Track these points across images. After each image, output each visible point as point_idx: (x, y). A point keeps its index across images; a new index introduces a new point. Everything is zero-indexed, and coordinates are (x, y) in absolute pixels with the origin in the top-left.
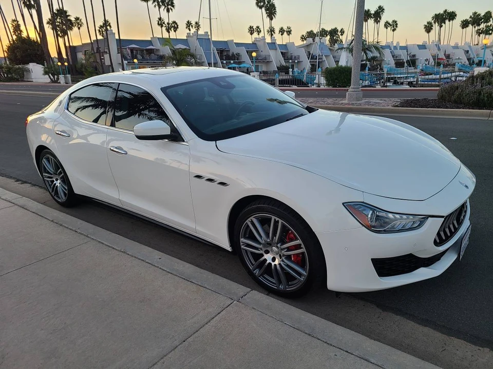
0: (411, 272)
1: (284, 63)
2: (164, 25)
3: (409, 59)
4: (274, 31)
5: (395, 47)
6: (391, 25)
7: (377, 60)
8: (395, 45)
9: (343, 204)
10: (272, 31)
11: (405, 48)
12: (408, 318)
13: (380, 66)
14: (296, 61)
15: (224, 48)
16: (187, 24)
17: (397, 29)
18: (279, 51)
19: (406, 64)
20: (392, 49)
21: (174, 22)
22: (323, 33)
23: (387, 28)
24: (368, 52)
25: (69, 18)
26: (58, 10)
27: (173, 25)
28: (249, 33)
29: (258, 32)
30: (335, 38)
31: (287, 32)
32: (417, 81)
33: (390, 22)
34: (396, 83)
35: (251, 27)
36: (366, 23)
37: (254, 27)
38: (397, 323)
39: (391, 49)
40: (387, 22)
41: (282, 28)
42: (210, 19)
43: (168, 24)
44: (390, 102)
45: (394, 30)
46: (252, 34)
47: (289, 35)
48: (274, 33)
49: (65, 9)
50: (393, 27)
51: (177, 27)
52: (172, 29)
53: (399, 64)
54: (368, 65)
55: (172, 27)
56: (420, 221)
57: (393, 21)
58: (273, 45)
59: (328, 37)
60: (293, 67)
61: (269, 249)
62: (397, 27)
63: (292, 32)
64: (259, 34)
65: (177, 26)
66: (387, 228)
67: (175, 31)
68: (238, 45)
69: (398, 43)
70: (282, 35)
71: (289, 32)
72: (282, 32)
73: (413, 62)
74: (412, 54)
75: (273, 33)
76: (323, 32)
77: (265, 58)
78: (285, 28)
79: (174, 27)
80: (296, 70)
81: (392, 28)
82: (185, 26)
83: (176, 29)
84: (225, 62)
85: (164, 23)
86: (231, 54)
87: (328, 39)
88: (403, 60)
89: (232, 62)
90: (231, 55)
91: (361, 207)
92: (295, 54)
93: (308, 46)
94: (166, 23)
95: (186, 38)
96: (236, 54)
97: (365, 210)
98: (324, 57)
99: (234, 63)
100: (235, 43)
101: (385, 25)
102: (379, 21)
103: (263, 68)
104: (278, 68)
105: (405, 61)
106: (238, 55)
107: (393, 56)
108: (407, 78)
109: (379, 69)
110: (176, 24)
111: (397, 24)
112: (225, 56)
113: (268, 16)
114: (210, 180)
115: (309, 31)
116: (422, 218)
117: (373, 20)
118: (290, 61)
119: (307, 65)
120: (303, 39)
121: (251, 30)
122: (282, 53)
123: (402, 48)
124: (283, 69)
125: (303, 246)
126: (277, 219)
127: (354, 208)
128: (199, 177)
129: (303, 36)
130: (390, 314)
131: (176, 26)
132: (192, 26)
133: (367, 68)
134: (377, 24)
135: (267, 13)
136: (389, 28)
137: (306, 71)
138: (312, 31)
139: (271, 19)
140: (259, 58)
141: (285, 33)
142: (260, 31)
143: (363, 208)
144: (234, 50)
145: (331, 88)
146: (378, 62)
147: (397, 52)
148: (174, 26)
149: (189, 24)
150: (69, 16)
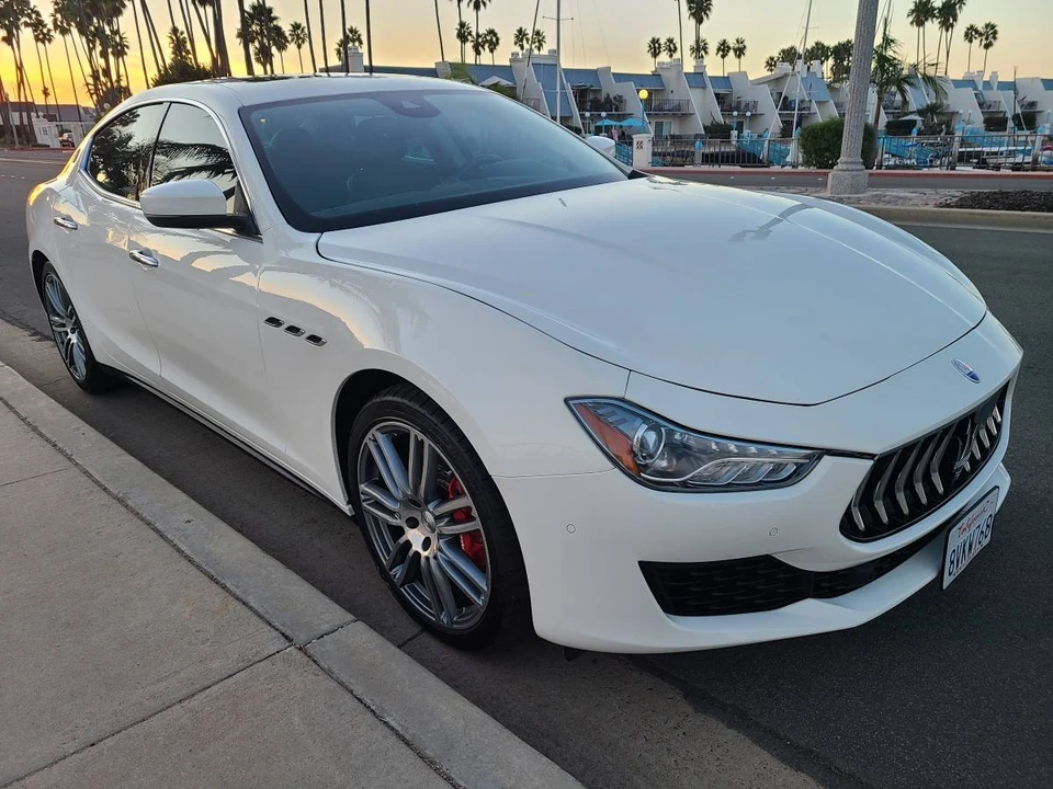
0: (776, 608)
1: (720, 119)
2: (469, 37)
3: (1019, 111)
4: (705, 49)
5: (987, 85)
6: (981, 35)
7: (941, 113)
8: (986, 78)
9: (566, 401)
10: (700, 48)
11: (1012, 86)
12: (758, 741)
13: (948, 126)
14: (748, 114)
15: (588, 85)
16: (517, 37)
17: (996, 43)
18: (711, 91)
19: (1010, 124)
20: (980, 88)
21: (492, 32)
22: (819, 52)
23: (971, 41)
24: (907, 87)
25: (275, 23)
26: (254, 8)
27: (488, 38)
28: (650, 54)
29: (670, 50)
30: (845, 63)
31: (735, 50)
32: (1035, 161)
33: (980, 27)
34: (982, 164)
35: (655, 41)
36: (921, 29)
37: (662, 41)
38: (720, 750)
39: (976, 89)
40: (972, 27)
41: (725, 41)
42: (558, 20)
43: (478, 36)
44: (933, 197)
45: (987, 46)
46: (655, 55)
47: (739, 57)
48: (706, 53)
49: (267, 5)
50: (987, 39)
51: (497, 43)
52: (486, 46)
53: (995, 122)
54: (920, 125)
55: (487, 41)
56: (796, 464)
57: (987, 26)
58: (697, 79)
59: (831, 61)
60: (740, 128)
61: (417, 515)
62: (995, 38)
63: (746, 52)
64: (671, 56)
65: (497, 39)
66: (692, 479)
67: (492, 51)
68: (620, 77)
69: (995, 74)
70: (723, 57)
71: (740, 52)
72: (723, 51)
73: (1028, 119)
74: (1028, 99)
75: (703, 52)
76: (818, 49)
77: (679, 108)
78: (732, 43)
79: (491, 43)
80: (746, 132)
81: (984, 42)
82: (513, 39)
83: (493, 46)
84: (587, 114)
85: (470, 34)
86: (602, 98)
87: (830, 66)
88: (1005, 113)
89: (604, 114)
90: (603, 100)
91: (613, 413)
92: (747, 98)
93: (778, 80)
94: (474, 34)
95: (508, 64)
96: (615, 98)
97: (624, 421)
98: (814, 104)
99: (608, 117)
100: (614, 74)
101: (966, 35)
102: (952, 26)
103: (673, 128)
104: (705, 128)
105: (1009, 115)
106: (620, 99)
107: (981, 105)
108: (1011, 154)
109: (944, 132)
110: (495, 35)
111: (995, 33)
112: (591, 101)
113: (692, 14)
114: (293, 330)
115: (786, 47)
116: (806, 457)
117: (936, 21)
118: (735, 113)
119: (773, 121)
120: (771, 65)
121: (655, 47)
122: (717, 95)
123: (1004, 86)
124: (717, 132)
125: (474, 513)
126: (421, 436)
127: (596, 414)
128: (273, 321)
129: (772, 59)
130: (713, 722)
131: (494, 39)
132: (527, 40)
133: (915, 131)
134: (947, 30)
135: (690, 8)
136: (976, 42)
137: (768, 136)
138: (792, 48)
139: (700, 21)
140: (666, 107)
141: (731, 53)
142: (676, 49)
143: (621, 415)
144: (611, 89)
145: (813, 169)
146: (945, 118)
147: (991, 96)
148: (491, 40)
149: (521, 35)
150: (275, 18)
